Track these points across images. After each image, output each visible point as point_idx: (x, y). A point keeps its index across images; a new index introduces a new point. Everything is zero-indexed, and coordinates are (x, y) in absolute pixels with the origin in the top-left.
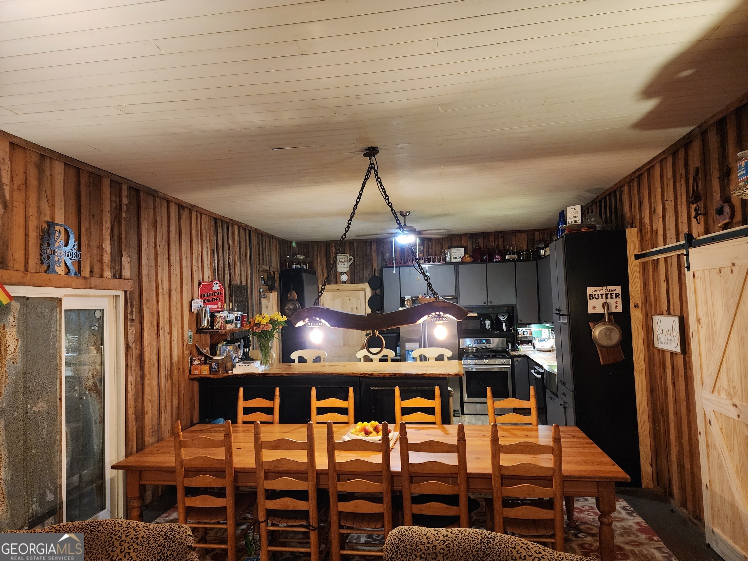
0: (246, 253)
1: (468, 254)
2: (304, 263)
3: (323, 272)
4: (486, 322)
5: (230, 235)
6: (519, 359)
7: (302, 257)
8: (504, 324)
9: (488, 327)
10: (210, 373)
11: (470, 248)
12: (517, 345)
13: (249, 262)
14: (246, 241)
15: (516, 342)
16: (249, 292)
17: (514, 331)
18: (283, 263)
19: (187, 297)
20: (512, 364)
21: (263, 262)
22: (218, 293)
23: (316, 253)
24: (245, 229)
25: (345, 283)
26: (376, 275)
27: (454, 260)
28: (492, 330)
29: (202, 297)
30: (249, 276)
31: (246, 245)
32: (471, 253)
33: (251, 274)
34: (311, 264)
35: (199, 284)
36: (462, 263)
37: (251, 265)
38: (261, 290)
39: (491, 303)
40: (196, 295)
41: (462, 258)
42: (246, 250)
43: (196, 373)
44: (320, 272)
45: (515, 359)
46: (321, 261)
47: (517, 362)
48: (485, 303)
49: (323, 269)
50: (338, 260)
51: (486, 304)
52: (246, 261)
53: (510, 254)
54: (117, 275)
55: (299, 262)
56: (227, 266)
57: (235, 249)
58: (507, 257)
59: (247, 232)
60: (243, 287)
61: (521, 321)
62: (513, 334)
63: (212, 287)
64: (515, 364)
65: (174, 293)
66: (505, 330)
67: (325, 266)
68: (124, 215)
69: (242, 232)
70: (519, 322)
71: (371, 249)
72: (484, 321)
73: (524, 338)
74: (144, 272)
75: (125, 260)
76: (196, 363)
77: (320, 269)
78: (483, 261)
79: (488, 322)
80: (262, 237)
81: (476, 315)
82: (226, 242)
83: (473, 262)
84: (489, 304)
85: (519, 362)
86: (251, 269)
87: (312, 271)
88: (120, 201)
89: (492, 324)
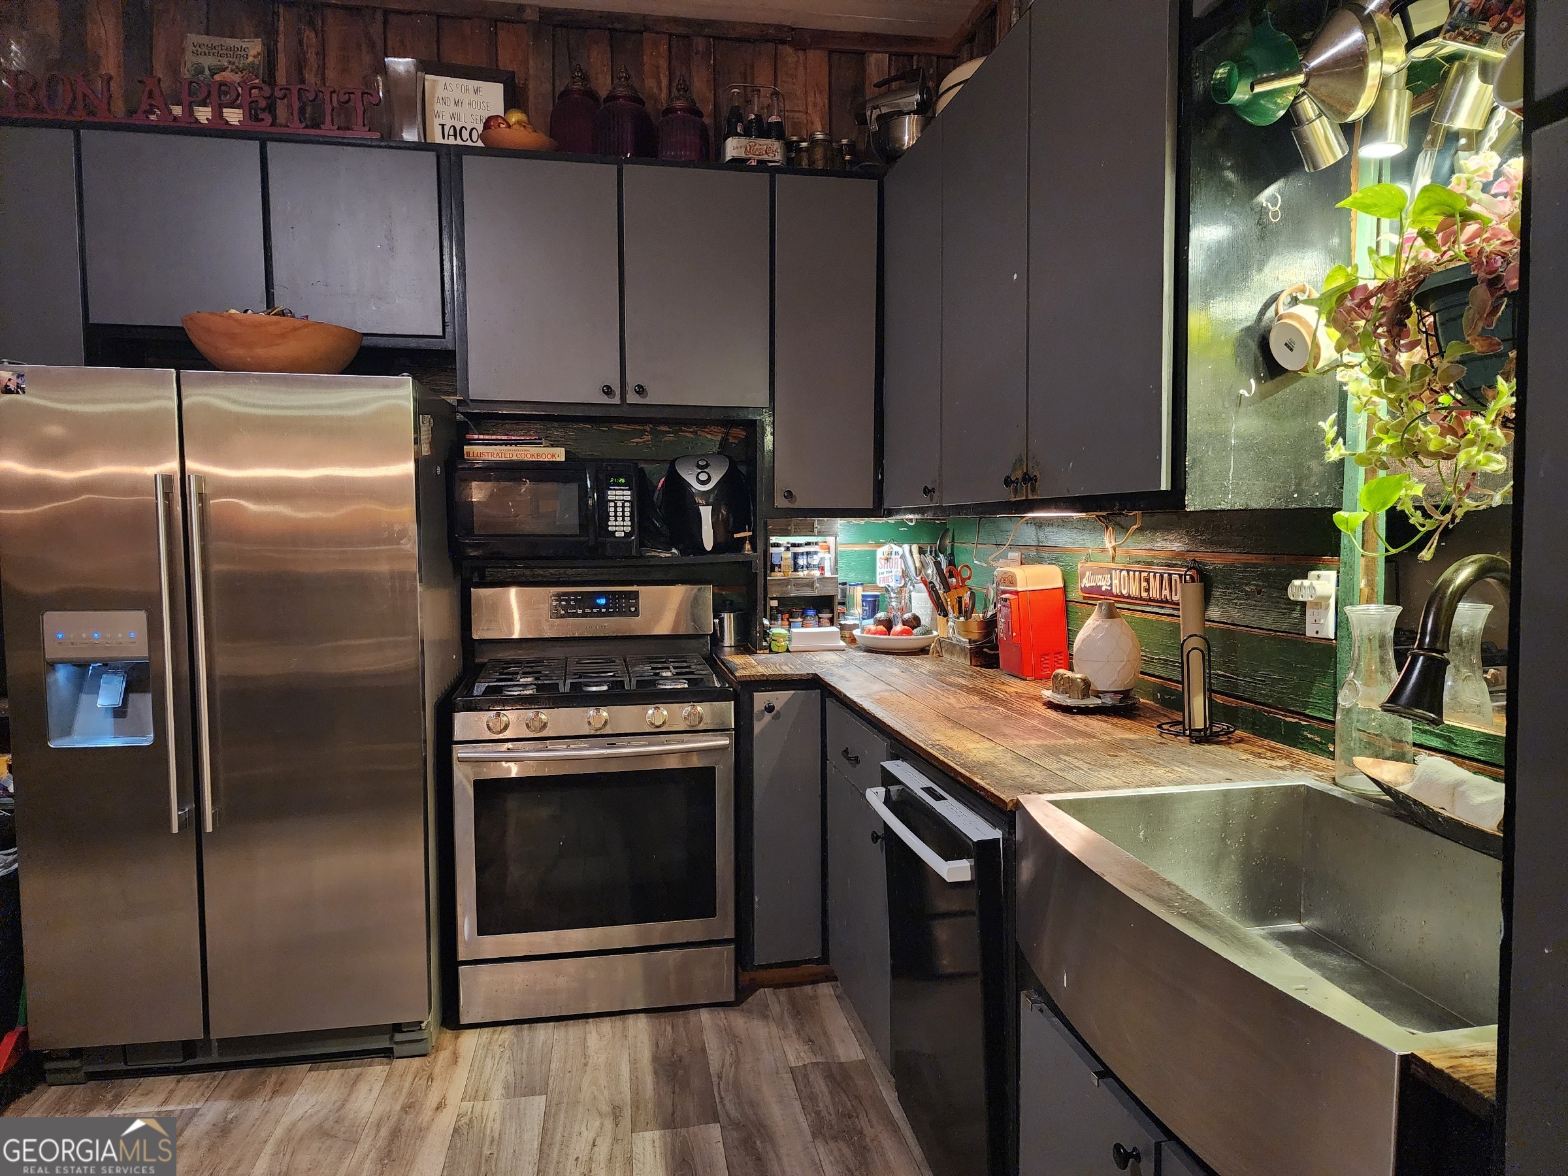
4: (611, 495)
6: (780, 698)
8: (706, 512)
9: (620, 526)
12: (766, 622)
15: (760, 608)
17: (754, 549)
20: (742, 732)
28: (642, 544)
32: (538, 107)
36: (492, 149)
39: (641, 391)
45: (761, 699)
47: (768, 717)
48: (608, 391)
51: (617, 400)
53: (747, 134)
58: (733, 148)
61: (789, 495)
62: (748, 564)
64: (758, 727)
66: (708, 544)
70: (780, 502)
72: (602, 488)
73: (799, 584)
78: (603, 152)
79: (620, 496)
81: (559, 454)
83: (553, 152)
84: (633, 398)
85: (777, 717)
89: (641, 508)
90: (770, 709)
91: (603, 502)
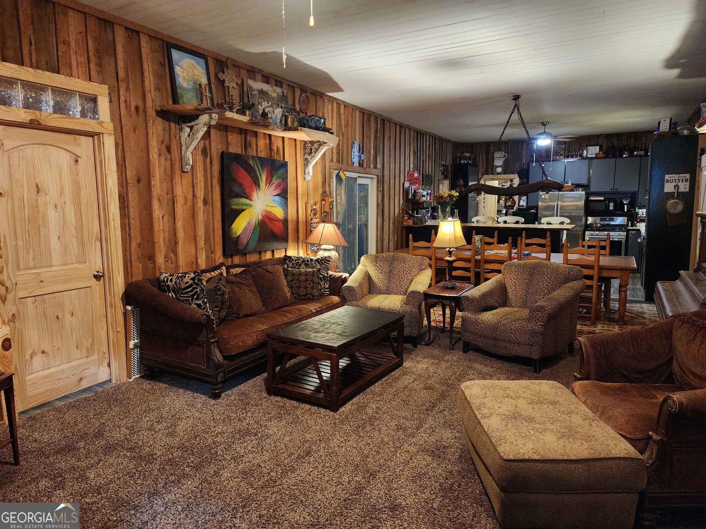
0: (432, 153)
1: (602, 151)
2: (470, 159)
3: (483, 166)
5: (424, 142)
6: (634, 232)
7: (468, 155)
8: (626, 206)
9: (611, 208)
10: (413, 224)
11: (605, 146)
12: (636, 223)
13: (434, 159)
14: (433, 145)
16: (433, 179)
17: (634, 211)
18: (454, 159)
19: (402, 181)
20: (627, 236)
21: (442, 159)
22: (416, 179)
23: (478, 152)
24: (432, 137)
25: (499, 174)
26: (525, 168)
27: (589, 156)
28: (615, 211)
29: (409, 181)
30: (433, 168)
31: (432, 148)
32: (604, 150)
33: (435, 167)
34: (474, 160)
35: (408, 173)
36: (596, 158)
37: (435, 161)
38: (440, 178)
39: (616, 189)
40: (406, 180)
41: (596, 154)
42: (432, 151)
43: (405, 224)
44: (481, 166)
45: (630, 232)
46: (482, 157)
48: (611, 189)
49: (483, 163)
50: (495, 156)
51: (613, 191)
52: (432, 158)
53: (638, 151)
54: (375, 167)
55: (466, 159)
56: (421, 162)
57: (426, 151)
58: (635, 153)
59: (434, 138)
60: (430, 175)
61: (640, 204)
62: (633, 214)
63: (414, 175)
64: (630, 236)
65: (396, 178)
66: (626, 210)
67: (485, 161)
68: (378, 135)
69: (431, 139)
70: (639, 205)
71: (522, 147)
72: (609, 203)
73: (643, 217)
74: (385, 165)
75: (378, 159)
76: (406, 218)
77: (481, 163)
78: (614, 156)
79: (612, 204)
80: (442, 142)
81: (603, 198)
82: (422, 146)
83: (606, 157)
84: (615, 190)
86: (435, 163)
87: (475, 165)
88: (377, 127)
89: (615, 206)
90: (632, 233)
91: (609, 205)
